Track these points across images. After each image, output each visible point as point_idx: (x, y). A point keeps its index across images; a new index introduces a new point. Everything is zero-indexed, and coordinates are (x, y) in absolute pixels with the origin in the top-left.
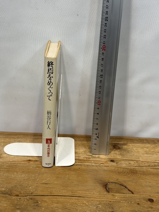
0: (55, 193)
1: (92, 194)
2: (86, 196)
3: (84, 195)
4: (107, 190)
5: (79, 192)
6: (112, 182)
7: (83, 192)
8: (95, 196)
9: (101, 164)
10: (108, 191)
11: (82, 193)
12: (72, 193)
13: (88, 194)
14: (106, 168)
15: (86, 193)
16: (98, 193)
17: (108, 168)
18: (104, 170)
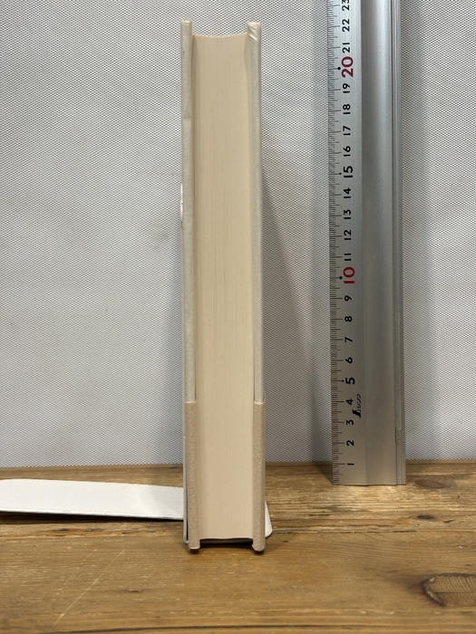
0: (177, 620)
1: (362, 615)
2: (336, 621)
3: (322, 620)
4: (432, 599)
5: (297, 611)
6: (446, 575)
7: (318, 610)
8: (379, 621)
9: (380, 526)
10: (437, 602)
11: (315, 614)
12: (265, 614)
13: (342, 615)
14: (404, 537)
15: (333, 614)
16: (391, 610)
17: (413, 535)
18: (400, 543)
